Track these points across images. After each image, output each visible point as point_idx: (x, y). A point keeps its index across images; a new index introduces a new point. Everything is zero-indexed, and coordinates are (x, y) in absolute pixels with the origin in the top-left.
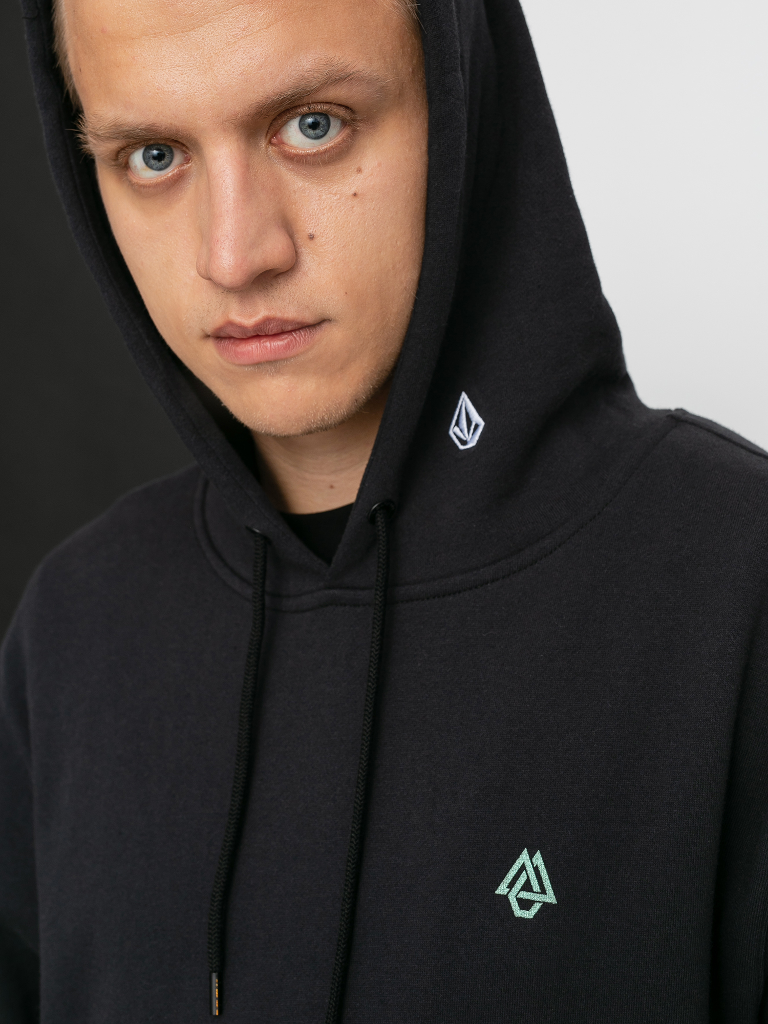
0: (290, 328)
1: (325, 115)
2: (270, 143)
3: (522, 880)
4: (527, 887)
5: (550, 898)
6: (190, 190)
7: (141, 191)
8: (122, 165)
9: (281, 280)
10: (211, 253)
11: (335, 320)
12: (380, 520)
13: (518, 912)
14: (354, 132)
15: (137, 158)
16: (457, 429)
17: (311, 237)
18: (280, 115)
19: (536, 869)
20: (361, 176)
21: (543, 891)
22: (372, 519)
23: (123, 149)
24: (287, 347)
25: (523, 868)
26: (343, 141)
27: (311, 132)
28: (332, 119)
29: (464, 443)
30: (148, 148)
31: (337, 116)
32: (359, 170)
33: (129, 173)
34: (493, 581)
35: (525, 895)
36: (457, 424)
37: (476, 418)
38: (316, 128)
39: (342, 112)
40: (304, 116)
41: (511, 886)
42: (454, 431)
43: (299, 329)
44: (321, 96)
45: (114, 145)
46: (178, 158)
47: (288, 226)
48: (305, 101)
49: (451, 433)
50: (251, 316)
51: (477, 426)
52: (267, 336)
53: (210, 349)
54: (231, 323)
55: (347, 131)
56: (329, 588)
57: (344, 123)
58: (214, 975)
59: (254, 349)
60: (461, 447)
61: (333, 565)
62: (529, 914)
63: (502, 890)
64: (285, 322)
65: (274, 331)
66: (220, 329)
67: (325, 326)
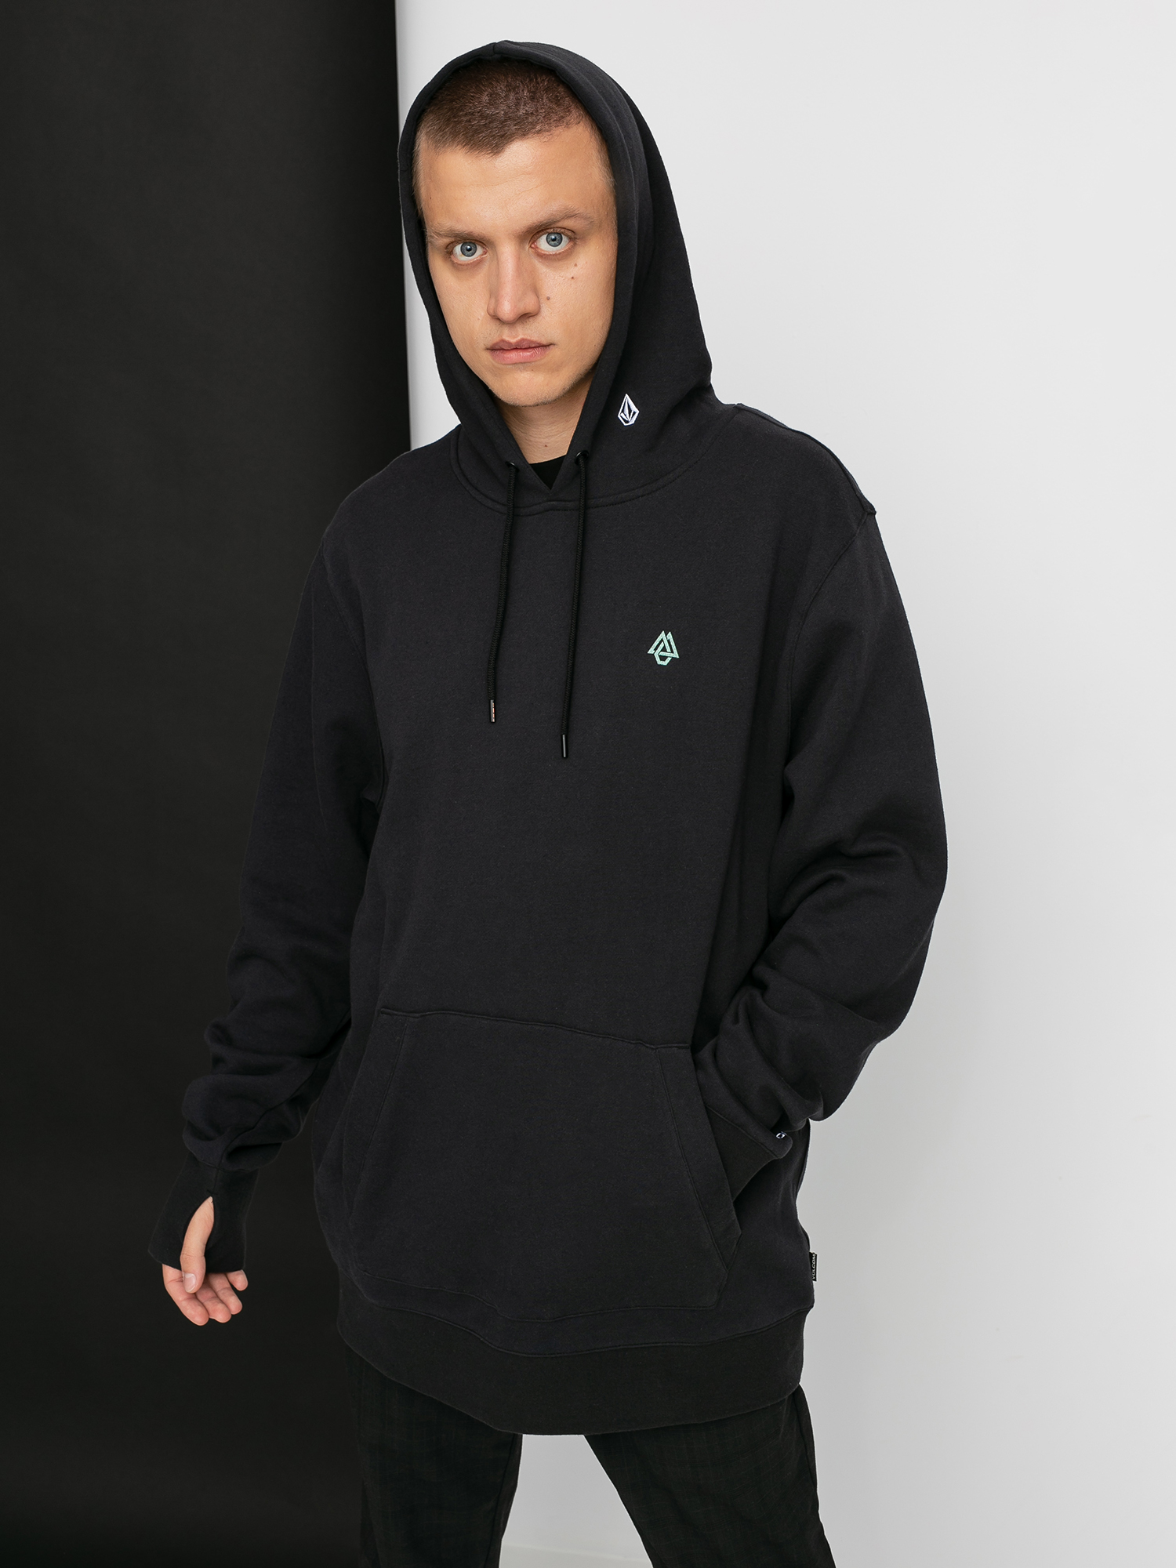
0: (533, 346)
1: (559, 234)
2: (531, 246)
3: (662, 646)
4: (664, 649)
5: (676, 655)
6: (485, 269)
7: (457, 267)
8: (448, 252)
9: (531, 319)
10: (497, 302)
11: (558, 345)
12: (581, 461)
13: (659, 662)
14: (575, 244)
15: (458, 249)
16: (622, 415)
17: (548, 299)
18: (538, 232)
19: (669, 641)
20: (576, 268)
21: (672, 652)
22: (577, 461)
23: (452, 243)
24: (531, 356)
25: (662, 640)
26: (569, 249)
27: (553, 243)
28: (563, 236)
29: (627, 422)
30: (465, 244)
31: (567, 236)
32: (576, 265)
33: (452, 257)
34: (642, 496)
35: (663, 654)
36: (623, 411)
37: (634, 408)
38: (555, 242)
39: (570, 233)
40: (550, 234)
41: (656, 649)
42: (620, 415)
43: (538, 347)
44: (560, 224)
45: (447, 240)
46: (479, 251)
47: (536, 291)
48: (552, 226)
49: (619, 416)
50: (514, 338)
51: (634, 413)
52: (521, 349)
53: (486, 357)
54: (503, 341)
55: (572, 244)
56: (550, 501)
57: (570, 239)
58: (492, 701)
59: (514, 356)
60: (625, 424)
61: (553, 488)
62: (665, 663)
63: (651, 651)
64: (532, 342)
65: (525, 347)
66: (496, 344)
67: (551, 347)
